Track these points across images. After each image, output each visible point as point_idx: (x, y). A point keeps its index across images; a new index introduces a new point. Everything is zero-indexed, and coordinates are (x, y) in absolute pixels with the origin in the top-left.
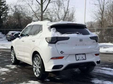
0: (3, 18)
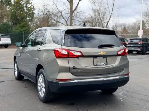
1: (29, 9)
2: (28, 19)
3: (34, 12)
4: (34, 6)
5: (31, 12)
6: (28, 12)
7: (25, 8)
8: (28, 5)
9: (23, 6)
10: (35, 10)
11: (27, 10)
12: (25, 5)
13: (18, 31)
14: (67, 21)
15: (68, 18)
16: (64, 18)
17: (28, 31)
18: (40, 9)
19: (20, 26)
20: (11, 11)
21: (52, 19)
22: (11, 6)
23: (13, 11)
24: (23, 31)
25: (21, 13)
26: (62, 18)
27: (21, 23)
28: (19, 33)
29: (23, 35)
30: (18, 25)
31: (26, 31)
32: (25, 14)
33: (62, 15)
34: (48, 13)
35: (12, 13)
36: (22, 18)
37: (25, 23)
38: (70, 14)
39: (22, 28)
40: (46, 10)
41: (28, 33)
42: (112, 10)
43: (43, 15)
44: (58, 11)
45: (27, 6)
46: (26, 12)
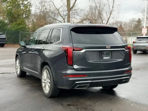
0: (26, 17)
1: (26, 6)
2: (24, 16)
3: (30, 9)
4: (31, 2)
5: (28, 9)
6: (25, 9)
7: (21, 5)
8: (24, 1)
9: (19, 3)
10: (31, 7)
11: (23, 6)
12: (21, 2)
13: (14, 29)
14: (64, 19)
15: (66, 15)
16: (61, 16)
17: (24, 30)
18: (37, 6)
19: (16, 24)
20: (7, 8)
21: (49, 16)
22: (7, 3)
23: (9, 8)
24: (19, 29)
25: (17, 10)
26: (59, 15)
27: (18, 21)
28: (15, 31)
29: (19, 34)
30: (14, 23)
31: (22, 29)
32: (22, 11)
33: (59, 13)
34: (45, 10)
35: (8, 10)
36: (19, 15)
37: (22, 20)
38: (67, 12)
39: (19, 26)
40: (43, 7)
41: (25, 31)
42: (113, 7)
43: (41, 12)
44: (55, 8)
45: (24, 3)
46: (23, 9)
